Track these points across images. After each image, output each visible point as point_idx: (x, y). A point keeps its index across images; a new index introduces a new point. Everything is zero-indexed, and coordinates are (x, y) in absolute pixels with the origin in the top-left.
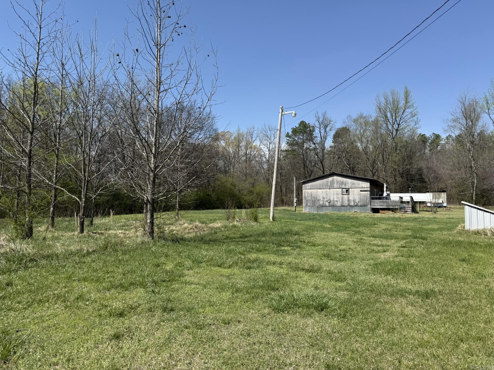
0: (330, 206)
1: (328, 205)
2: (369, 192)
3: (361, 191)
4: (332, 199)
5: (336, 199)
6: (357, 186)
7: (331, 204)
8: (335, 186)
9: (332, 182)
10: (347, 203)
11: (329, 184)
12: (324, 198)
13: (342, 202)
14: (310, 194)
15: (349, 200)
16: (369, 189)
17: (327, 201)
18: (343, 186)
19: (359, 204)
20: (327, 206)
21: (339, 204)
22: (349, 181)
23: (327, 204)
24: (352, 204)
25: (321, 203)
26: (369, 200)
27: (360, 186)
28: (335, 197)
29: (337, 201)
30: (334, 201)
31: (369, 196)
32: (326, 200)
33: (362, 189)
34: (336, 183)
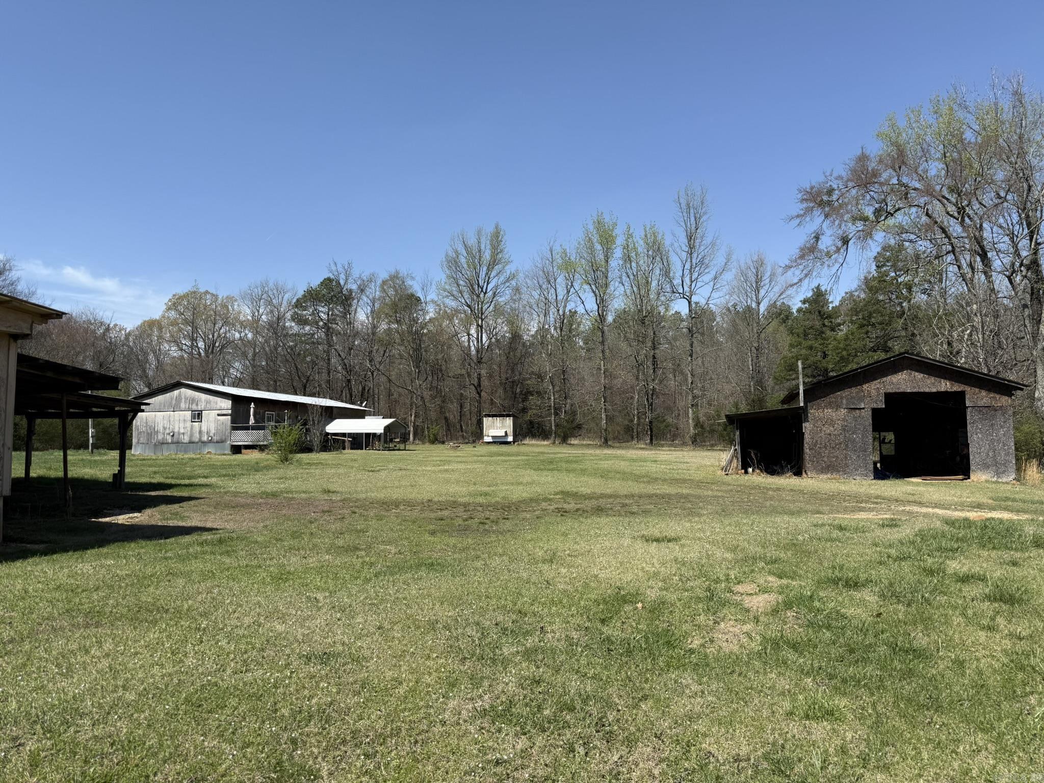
0: (172, 443)
1: (170, 441)
2: (229, 417)
3: (219, 415)
4: (176, 430)
5: (182, 431)
6: (213, 406)
7: (175, 439)
8: (183, 405)
9: (179, 399)
10: (198, 435)
11: (174, 402)
12: (165, 428)
13: (191, 436)
14: (145, 420)
15: (200, 432)
16: (230, 412)
17: (169, 434)
18: (194, 407)
19: (215, 438)
20: (168, 443)
21: (186, 439)
22: (203, 396)
23: (169, 439)
24: (205, 438)
25: (160, 437)
26: (229, 431)
27: (218, 407)
28: (182, 425)
29: (183, 434)
30: (179, 433)
31: (229, 422)
32: (167, 431)
33: (219, 412)
34: (183, 400)
